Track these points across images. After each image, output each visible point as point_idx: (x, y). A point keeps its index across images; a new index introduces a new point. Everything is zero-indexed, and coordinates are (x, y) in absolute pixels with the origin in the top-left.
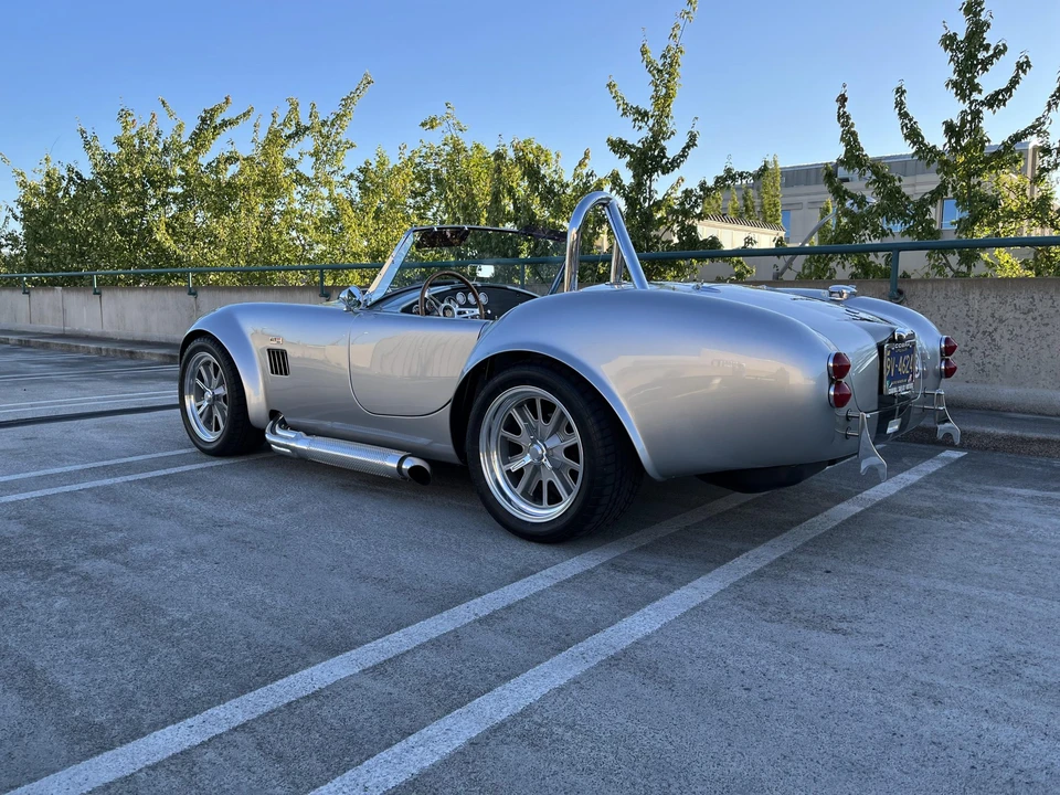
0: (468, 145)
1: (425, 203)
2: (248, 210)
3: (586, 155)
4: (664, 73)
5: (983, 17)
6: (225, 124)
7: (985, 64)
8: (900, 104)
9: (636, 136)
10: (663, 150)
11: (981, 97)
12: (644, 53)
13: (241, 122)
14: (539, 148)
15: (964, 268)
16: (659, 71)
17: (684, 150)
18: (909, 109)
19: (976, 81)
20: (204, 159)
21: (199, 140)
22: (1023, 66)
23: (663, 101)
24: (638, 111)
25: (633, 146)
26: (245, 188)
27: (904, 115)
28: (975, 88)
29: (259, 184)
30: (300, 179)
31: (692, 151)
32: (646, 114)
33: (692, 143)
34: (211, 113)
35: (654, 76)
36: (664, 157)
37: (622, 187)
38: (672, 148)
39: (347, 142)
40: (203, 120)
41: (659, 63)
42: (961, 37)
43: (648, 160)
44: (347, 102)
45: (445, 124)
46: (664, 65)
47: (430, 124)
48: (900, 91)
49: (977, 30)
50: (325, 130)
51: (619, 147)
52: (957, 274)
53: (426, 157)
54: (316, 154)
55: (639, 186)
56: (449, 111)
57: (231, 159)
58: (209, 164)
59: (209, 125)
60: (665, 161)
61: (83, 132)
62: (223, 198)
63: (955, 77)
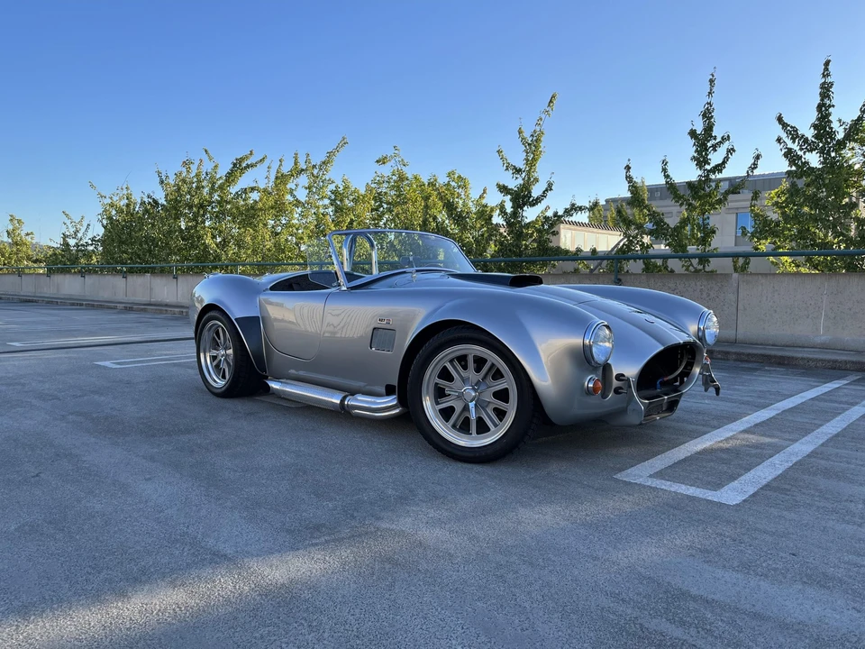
0: (410, 176)
1: (378, 215)
2: (264, 224)
3: (485, 192)
4: (533, 147)
5: (712, 120)
6: (248, 166)
7: (714, 147)
8: (664, 170)
9: (514, 183)
10: (530, 192)
11: (708, 167)
12: (520, 132)
13: (258, 165)
14: (459, 177)
15: (700, 267)
16: (529, 144)
17: (544, 192)
18: (670, 172)
19: (708, 157)
20: (234, 189)
21: (231, 177)
22: (731, 151)
23: (531, 163)
24: (515, 168)
25: (512, 189)
26: (261, 209)
28: (707, 162)
29: (272, 208)
30: (298, 203)
31: (549, 193)
32: (520, 170)
33: (550, 187)
34: (241, 160)
35: (526, 147)
36: (531, 196)
37: (506, 214)
38: (536, 191)
39: (330, 180)
40: (235, 165)
41: (529, 139)
42: (699, 132)
43: (522, 198)
44: (331, 155)
45: (393, 161)
46: (532, 141)
47: (382, 161)
48: (665, 163)
49: (709, 129)
50: (315, 172)
51: (504, 189)
52: (697, 271)
53: (379, 183)
54: (309, 188)
55: (515, 214)
56: (396, 152)
57: (253, 189)
58: (237, 193)
59: (238, 168)
60: (531, 199)
61: (159, 173)
62: (249, 216)
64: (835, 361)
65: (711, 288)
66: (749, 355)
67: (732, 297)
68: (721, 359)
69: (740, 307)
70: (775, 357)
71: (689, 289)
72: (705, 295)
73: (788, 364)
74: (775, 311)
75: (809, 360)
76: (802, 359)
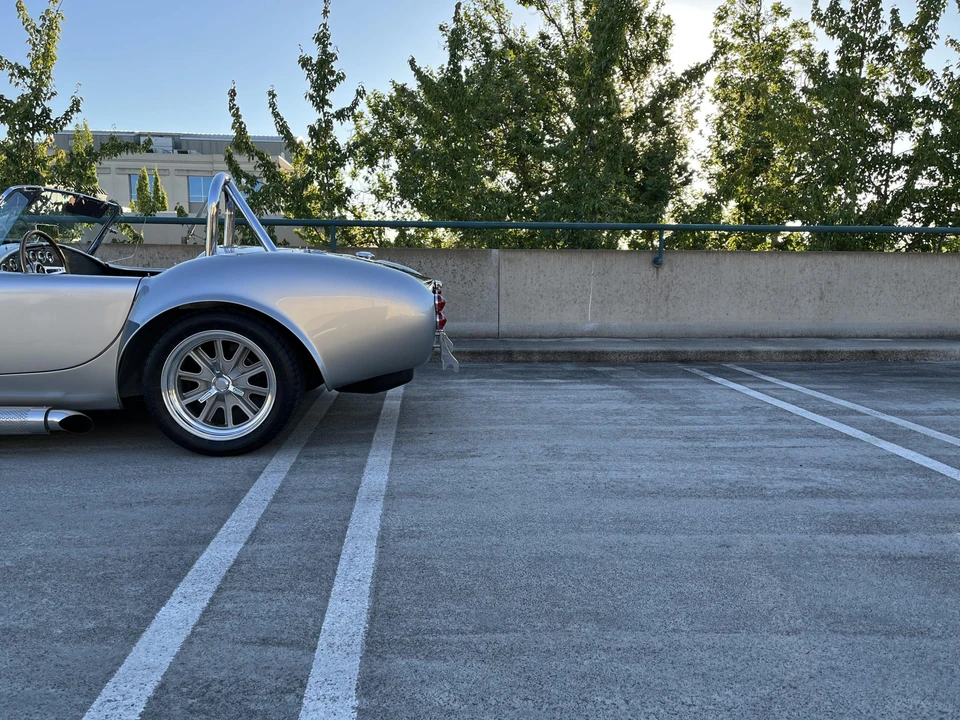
4: (42, 35)
5: (330, 49)
7: (332, 85)
8: (272, 105)
9: (13, 92)
10: (45, 110)
11: (332, 111)
12: (20, 9)
16: (38, 31)
18: (279, 110)
19: (327, 97)
25: (11, 102)
27: (276, 115)
28: (326, 103)
31: (75, 115)
32: (26, 72)
35: (31, 35)
36: (48, 117)
38: (54, 109)
41: (38, 23)
42: (314, 61)
46: (42, 26)
48: (272, 95)
49: (326, 60)
60: (47, 121)
63: (311, 91)
64: (646, 353)
65: (467, 268)
66: (555, 353)
67: (492, 280)
68: (523, 362)
69: (502, 291)
70: (585, 353)
71: (438, 269)
72: (458, 278)
73: (599, 361)
74: (542, 296)
75: (621, 353)
76: (614, 353)
